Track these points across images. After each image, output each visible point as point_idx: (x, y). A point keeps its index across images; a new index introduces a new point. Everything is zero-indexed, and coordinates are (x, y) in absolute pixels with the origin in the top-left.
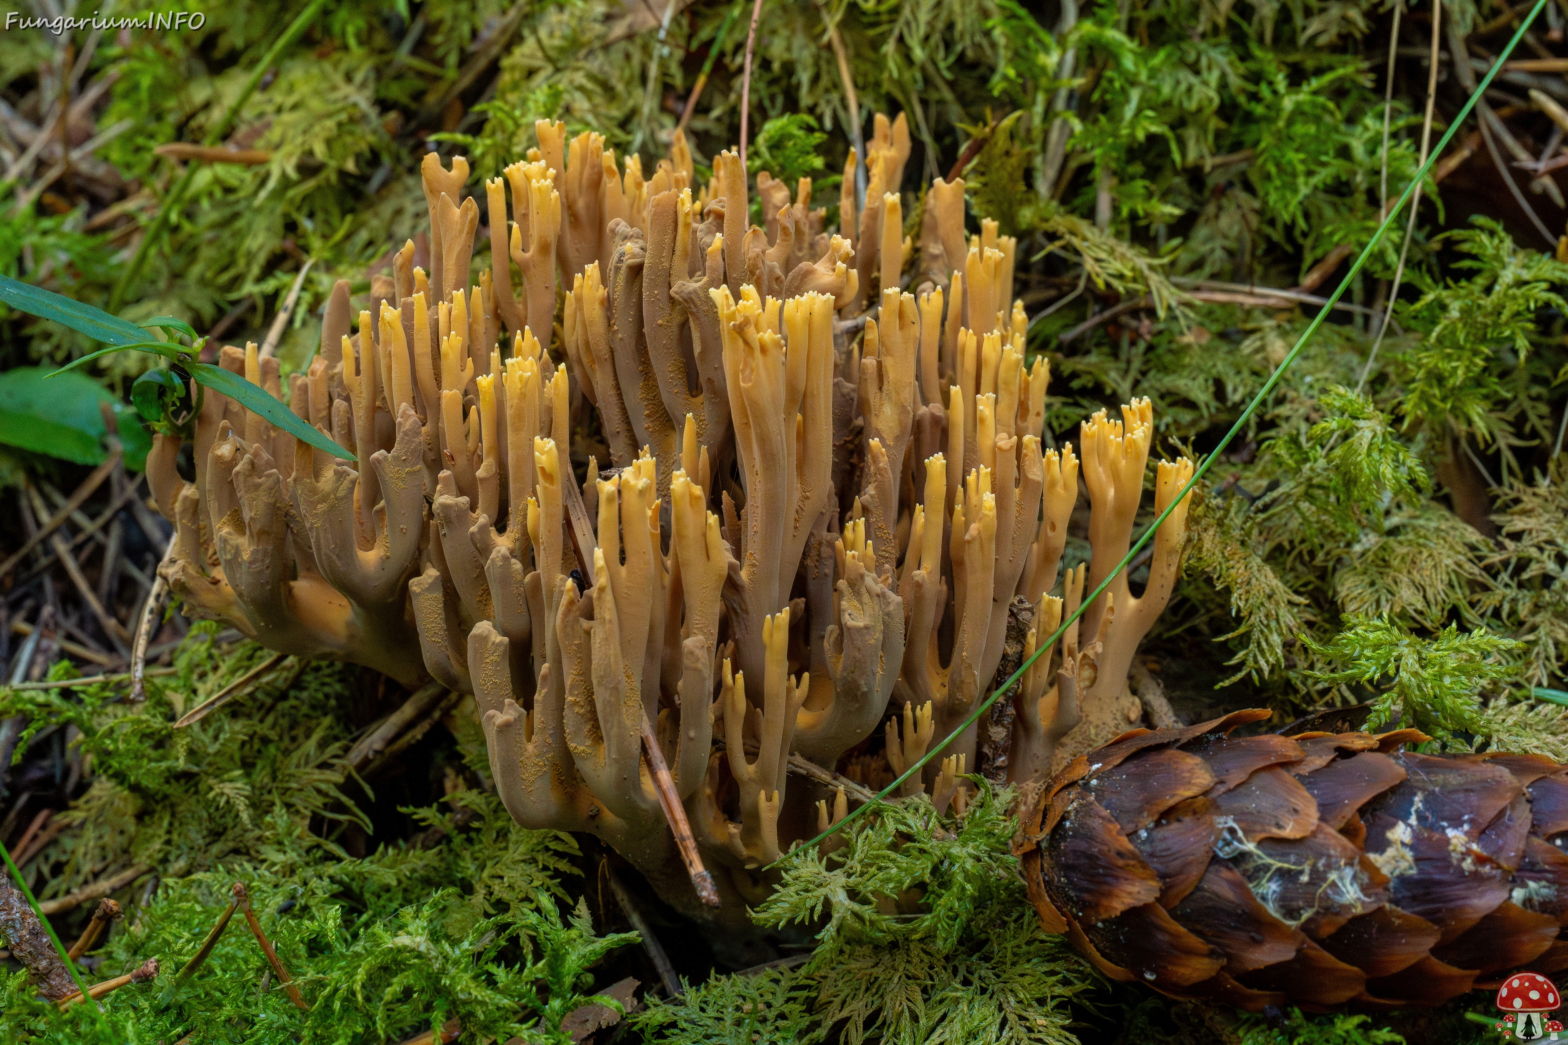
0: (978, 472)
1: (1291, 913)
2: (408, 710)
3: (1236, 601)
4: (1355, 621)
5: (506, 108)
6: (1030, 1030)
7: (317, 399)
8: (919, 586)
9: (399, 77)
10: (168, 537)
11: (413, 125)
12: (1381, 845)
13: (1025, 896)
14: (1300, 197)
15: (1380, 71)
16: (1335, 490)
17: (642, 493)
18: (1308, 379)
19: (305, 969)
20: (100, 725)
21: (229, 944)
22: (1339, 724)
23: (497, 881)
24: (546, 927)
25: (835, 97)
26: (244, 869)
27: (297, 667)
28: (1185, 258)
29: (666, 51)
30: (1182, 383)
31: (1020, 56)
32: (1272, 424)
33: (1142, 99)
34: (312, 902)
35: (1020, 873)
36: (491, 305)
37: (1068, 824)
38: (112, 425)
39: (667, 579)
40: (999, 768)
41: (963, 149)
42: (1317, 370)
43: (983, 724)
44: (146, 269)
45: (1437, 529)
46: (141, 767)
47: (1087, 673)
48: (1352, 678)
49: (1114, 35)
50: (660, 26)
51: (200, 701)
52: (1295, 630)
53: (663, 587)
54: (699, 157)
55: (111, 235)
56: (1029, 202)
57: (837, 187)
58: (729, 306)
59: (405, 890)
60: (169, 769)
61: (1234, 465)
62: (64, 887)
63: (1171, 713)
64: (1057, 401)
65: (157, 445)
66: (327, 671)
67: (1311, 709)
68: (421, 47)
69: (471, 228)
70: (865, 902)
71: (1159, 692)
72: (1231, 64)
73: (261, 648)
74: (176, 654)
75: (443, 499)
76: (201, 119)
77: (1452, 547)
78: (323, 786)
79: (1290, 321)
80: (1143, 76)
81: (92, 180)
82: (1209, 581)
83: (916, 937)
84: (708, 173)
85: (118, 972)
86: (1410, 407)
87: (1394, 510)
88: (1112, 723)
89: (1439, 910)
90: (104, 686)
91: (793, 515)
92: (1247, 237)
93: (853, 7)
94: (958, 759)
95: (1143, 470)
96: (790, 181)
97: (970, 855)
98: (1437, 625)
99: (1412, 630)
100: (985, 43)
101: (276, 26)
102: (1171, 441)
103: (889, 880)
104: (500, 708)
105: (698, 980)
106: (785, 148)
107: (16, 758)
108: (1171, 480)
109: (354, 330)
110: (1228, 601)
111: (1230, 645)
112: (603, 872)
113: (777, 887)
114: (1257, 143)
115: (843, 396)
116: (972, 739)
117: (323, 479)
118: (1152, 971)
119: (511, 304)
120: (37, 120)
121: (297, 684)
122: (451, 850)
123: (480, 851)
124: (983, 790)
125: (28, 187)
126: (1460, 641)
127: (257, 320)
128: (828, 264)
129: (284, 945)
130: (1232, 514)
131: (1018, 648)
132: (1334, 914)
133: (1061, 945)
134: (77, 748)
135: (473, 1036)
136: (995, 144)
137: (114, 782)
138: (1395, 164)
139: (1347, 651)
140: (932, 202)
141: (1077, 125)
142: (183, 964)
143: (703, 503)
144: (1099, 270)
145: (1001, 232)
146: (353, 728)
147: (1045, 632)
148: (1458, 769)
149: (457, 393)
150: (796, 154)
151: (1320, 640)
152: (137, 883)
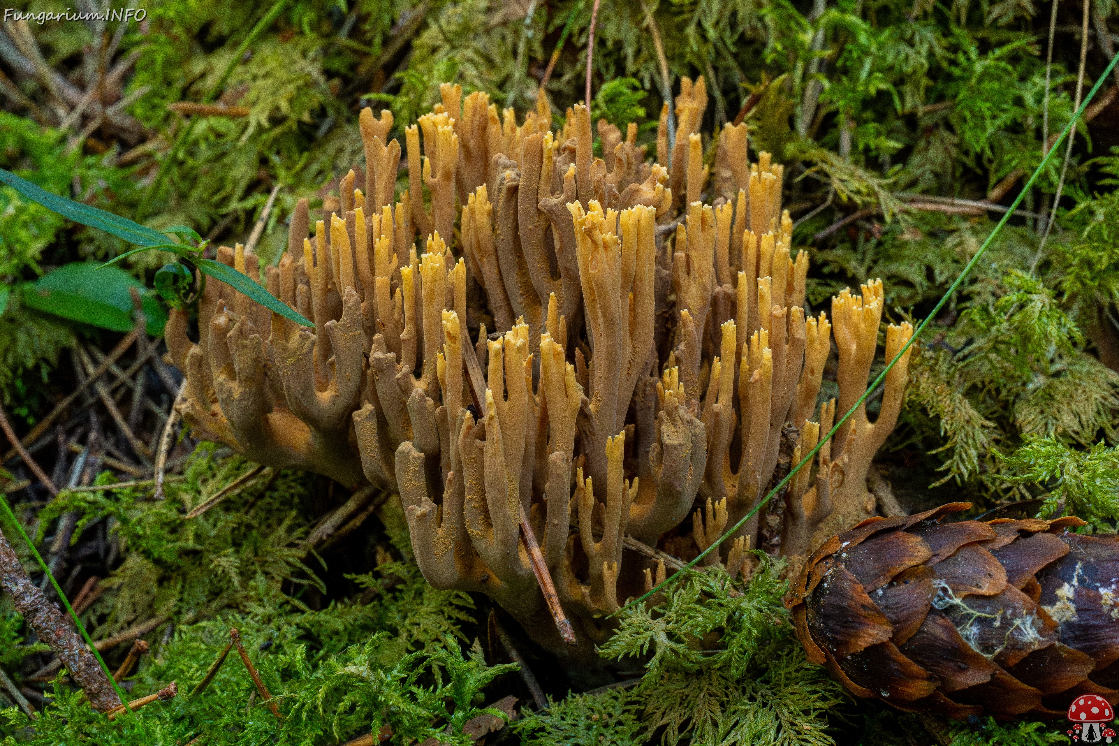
0: (759, 333)
1: (987, 648)
2: (351, 505)
3: (945, 425)
4: (1031, 439)
5: (418, 75)
6: (799, 733)
7: (286, 283)
8: (717, 415)
9: (339, 53)
10: (178, 382)
11: (350, 88)
12: (1053, 600)
13: (794, 637)
14: (988, 134)
15: (1043, 43)
16: (1015, 345)
17: (519, 349)
18: (994, 265)
19: (281, 690)
20: (132, 516)
21: (226, 672)
22: (1020, 513)
23: (416, 627)
24: (452, 660)
25: (652, 65)
26: (236, 619)
27: (272, 475)
28: (904, 178)
29: (530, 33)
30: (902, 269)
31: (783, 35)
32: (968, 298)
33: (873, 65)
34: (284, 642)
35: (791, 621)
36: (409, 216)
37: (825, 585)
38: (138, 304)
39: (537, 411)
40: (773, 545)
41: (744, 102)
42: (1000, 259)
43: (762, 514)
44: (161, 193)
45: (1089, 373)
46: (161, 546)
47: (837, 477)
48: (1029, 480)
49: (852, 19)
50: (526, 15)
51: (203, 500)
52: (986, 446)
53: (535, 417)
54: (555, 109)
55: (137, 168)
56: (791, 139)
57: (654, 130)
58: (581, 215)
59: (350, 634)
60: (181, 548)
61: (940, 327)
62: (107, 632)
63: (897, 506)
64: (813, 282)
65: (172, 317)
66: (292, 478)
67: (998, 502)
68: (355, 32)
69: (395, 162)
70: (679, 641)
71: (888, 490)
72: (937, 39)
73: (245, 462)
74: (186, 466)
75: (377, 354)
76: (198, 85)
77: (1099, 386)
78: (291, 560)
79: (981, 224)
80: (874, 49)
81: (122, 129)
82: (924, 411)
83: (717, 666)
84: (562, 121)
85: (147, 692)
86: (1068, 284)
87: (1057, 359)
88: (855, 513)
89: (1094, 647)
90: (135, 489)
91: (627, 365)
92: (949, 164)
94: (745, 539)
95: (877, 332)
96: (621, 125)
97: (755, 608)
98: (1089, 441)
99: (1071, 446)
100: (759, 25)
101: (251, 19)
102: (896, 310)
103: (697, 626)
104: (419, 503)
105: (560, 697)
106: (617, 102)
107: (74, 541)
108: (897, 339)
109: (311, 235)
110: (938, 425)
111: (940, 457)
112: (491, 621)
113: (616, 631)
114: (955, 96)
115: (661, 279)
116: (754, 524)
117: (291, 341)
118: (887, 690)
119: (423, 215)
120: (82, 86)
121: (271, 487)
122: (381, 605)
123: (403, 605)
124: (763, 562)
125: (76, 134)
126: (1106, 453)
127: (240, 228)
128: (650, 186)
129: (266, 672)
130: (940, 362)
131: (788, 459)
132: (1018, 649)
133: (820, 672)
134: (117, 532)
135: (400, 737)
136: (768, 98)
137: (142, 557)
138: (1057, 110)
139: (1026, 460)
140: (722, 140)
141: (827, 84)
142: (194, 687)
143: (563, 356)
144: (843, 188)
145: (772, 162)
146: (311, 518)
147: (807, 448)
148: (1106, 545)
149: (386, 279)
150: (624, 107)
151: (1005, 453)
152: (159, 629)
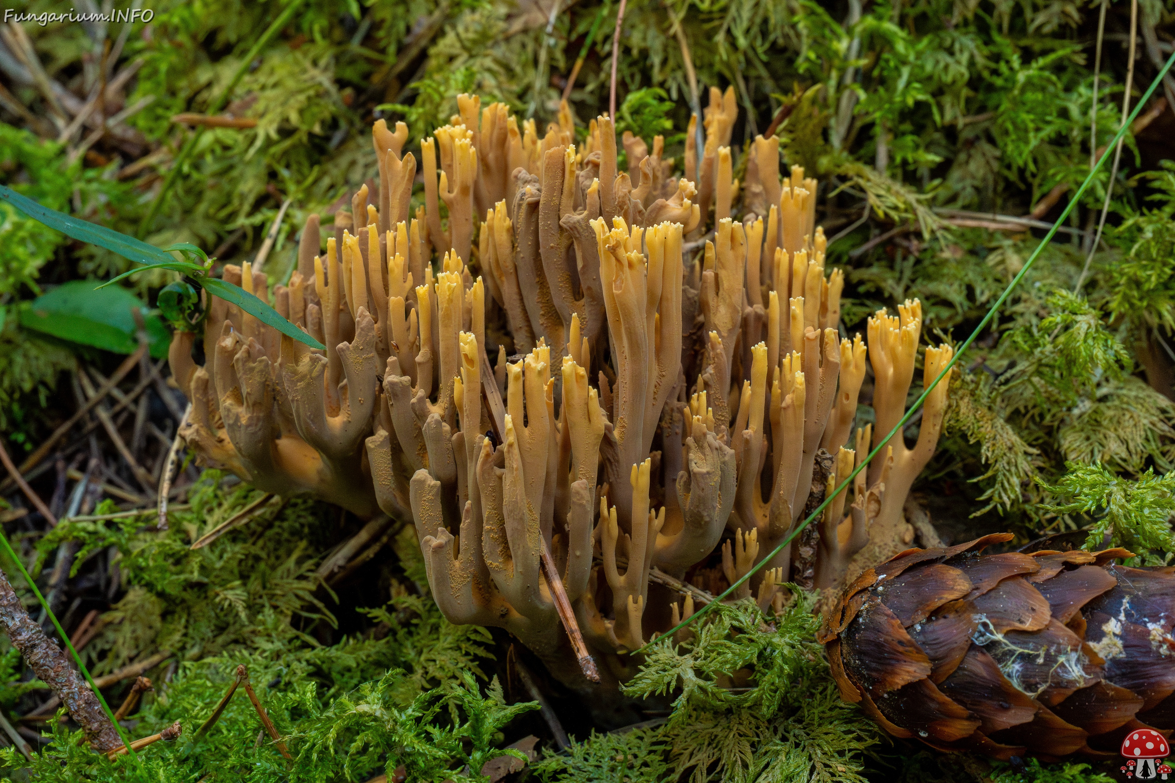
0: (791, 356)
1: (1030, 686)
2: (363, 536)
3: (986, 452)
4: (1075, 467)
5: (434, 85)
6: (833, 775)
7: (295, 303)
8: (747, 442)
9: (352, 62)
10: (183, 407)
11: (363, 98)
12: (1099, 636)
13: (828, 674)
14: (1031, 147)
15: (1090, 52)
16: (1059, 368)
17: (540, 373)
18: (1038, 284)
19: (290, 729)
20: (134, 547)
21: (232, 711)
22: (1064, 544)
23: (432, 663)
24: (469, 698)
25: (679, 75)
26: (242, 655)
27: (281, 504)
28: (943, 193)
29: (552, 41)
30: (942, 288)
31: (817, 43)
32: (1011, 318)
33: (911, 75)
34: (294, 679)
35: (824, 657)
36: (424, 233)
37: (861, 620)
38: (141, 324)
39: (559, 437)
40: (806, 578)
41: (776, 113)
42: (1044, 278)
43: (795, 545)
44: (165, 208)
45: (1136, 397)
46: (165, 579)
47: (873, 506)
48: (1074, 509)
49: (890, 27)
50: (547, 23)
51: (209, 530)
52: (1030, 474)
53: (556, 444)
54: (578, 121)
55: (140, 182)
56: (825, 152)
57: (681, 143)
58: (604, 233)
59: (362, 671)
60: (185, 580)
61: (981, 349)
62: (107, 669)
63: (936, 537)
64: (848, 302)
65: (177, 339)
66: (302, 507)
67: (1042, 533)
68: (368, 40)
69: (410, 176)
70: (708, 678)
71: (927, 520)
72: (977, 47)
73: (253, 490)
74: (190, 495)
75: (391, 378)
76: (205, 95)
77: (1147, 410)
78: (301, 593)
79: (1024, 241)
80: (912, 57)
81: (123, 141)
82: (964, 437)
83: (746, 705)
84: (585, 133)
85: (150, 732)
86: (1115, 304)
87: (1104, 383)
88: (892, 544)
89: (1142, 684)
90: (138, 519)
91: (652, 389)
92: (991, 178)
93: (693, 7)
94: (777, 571)
95: (915, 354)
96: (647, 138)
97: (787, 644)
98: (1137, 469)
99: (1118, 474)
100: (792, 33)
101: (260, 26)
102: (935, 331)
103: (726, 662)
104: (435, 534)
105: (582, 737)
106: (643, 114)
107: (73, 573)
108: (936, 362)
109: (323, 253)
110: (979, 452)
111: (981, 485)
112: (511, 658)
113: (642, 667)
114: (997, 107)
115: (689, 299)
116: (786, 556)
117: (301, 364)
118: (926, 730)
119: (440, 232)
120: (82, 96)
121: (280, 516)
122: (396, 640)
123: (418, 641)
124: (796, 595)
125: (76, 146)
126: (1155, 482)
127: (248, 245)
128: (678, 201)
129: (275, 711)
130: (981, 386)
131: (822, 488)
132: (1064, 687)
133: (855, 711)
134: (118, 564)
135: (415, 779)
136: (801, 110)
137: (144, 590)
138: (1102, 122)
139: (1070, 489)
140: (753, 153)
141: (862, 95)
142: (199, 726)
143: (586, 380)
144: (879, 203)
145: (805, 176)
146: (322, 549)
147: (842, 476)
148: (1155, 578)
149: (401, 299)
150: (650, 118)
151: (1048, 481)
152: (162, 665)
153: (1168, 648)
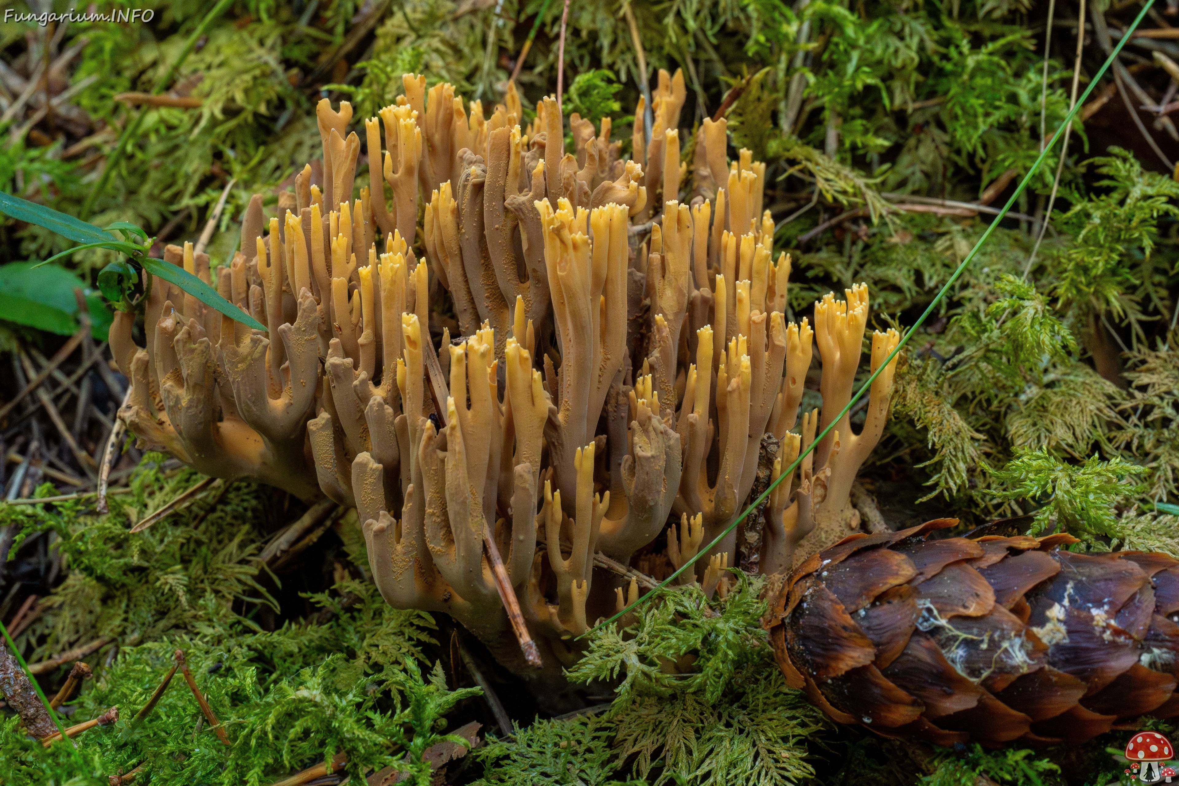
0: (737, 339)
1: (974, 672)
2: (306, 520)
3: (932, 437)
4: (1022, 452)
5: (381, 65)
6: (777, 761)
7: (238, 285)
8: (692, 425)
9: (299, 42)
10: (125, 389)
11: (309, 79)
12: (1042, 621)
13: (773, 660)
14: (980, 132)
15: (1040, 38)
16: (1007, 353)
17: (483, 355)
18: (986, 270)
19: (229, 715)
20: (74, 531)
21: (172, 697)
22: (1010, 530)
23: (374, 649)
24: (411, 683)
25: (629, 57)
26: (183, 640)
27: (223, 488)
28: (893, 179)
29: (501, 22)
30: (891, 273)
31: (766, 27)
32: (959, 304)
33: (860, 59)
34: (234, 665)
35: (769, 643)
36: (369, 212)
37: (805, 605)
38: (83, 305)
39: (503, 420)
40: (752, 563)
41: (725, 96)
42: (993, 264)
43: (741, 530)
44: (109, 187)
45: (1084, 383)
46: (105, 563)
47: (819, 491)
48: (1020, 495)
49: (839, 10)
50: (496, 4)
51: (150, 513)
52: (976, 460)
53: (500, 427)
54: (526, 103)
55: (83, 162)
56: (775, 136)
57: (630, 125)
58: (549, 214)
59: (304, 656)
60: (125, 564)
61: (930, 335)
62: (47, 654)
63: (882, 522)
64: (797, 286)
65: (117, 320)
66: (245, 491)
67: (988, 519)
68: (316, 20)
69: (354, 155)
70: (652, 664)
71: (873, 506)
72: (928, 32)
73: (196, 473)
74: (132, 478)
75: (333, 360)
76: (150, 74)
77: (1094, 397)
78: (243, 577)
79: (972, 226)
80: (861, 42)
81: (68, 121)
82: (911, 422)
83: (691, 690)
84: (532, 114)
85: (87, 717)
86: (1063, 291)
87: (1051, 369)
88: (838, 529)
89: (1085, 670)
90: (77, 502)
91: (598, 372)
92: (940, 163)
94: (722, 556)
95: (862, 339)
96: (595, 120)
97: (731, 629)
98: (1083, 455)
99: (1064, 459)
100: (742, 16)
101: (207, 6)
102: (882, 316)
103: (670, 648)
104: (376, 517)
105: (526, 723)
106: (591, 95)
107: (11, 556)
108: (882, 346)
109: (266, 233)
110: (926, 437)
111: (928, 470)
112: (454, 642)
113: (585, 653)
114: (946, 93)
115: (635, 282)
116: (732, 541)
117: (242, 345)
118: (869, 716)
119: (385, 213)
120: (26, 75)
121: (223, 500)
122: (339, 625)
123: (361, 626)
124: (741, 580)
125: (19, 126)
126: (1100, 468)
127: (193, 226)
128: (624, 183)
129: (213, 697)
130: (929, 371)
131: (767, 472)
132: (1007, 673)
133: (801, 696)
134: (57, 548)
135: (355, 765)
136: (750, 92)
137: (84, 574)
138: (1052, 108)
139: (1016, 475)
140: (702, 135)
141: (811, 78)
142: (137, 711)
143: (530, 363)
144: (828, 188)
145: (754, 159)
146: (265, 534)
147: (787, 460)
148: (1099, 564)
149: (344, 280)
150: (599, 100)
151: (995, 467)
152: (102, 650)
153: (1112, 634)
